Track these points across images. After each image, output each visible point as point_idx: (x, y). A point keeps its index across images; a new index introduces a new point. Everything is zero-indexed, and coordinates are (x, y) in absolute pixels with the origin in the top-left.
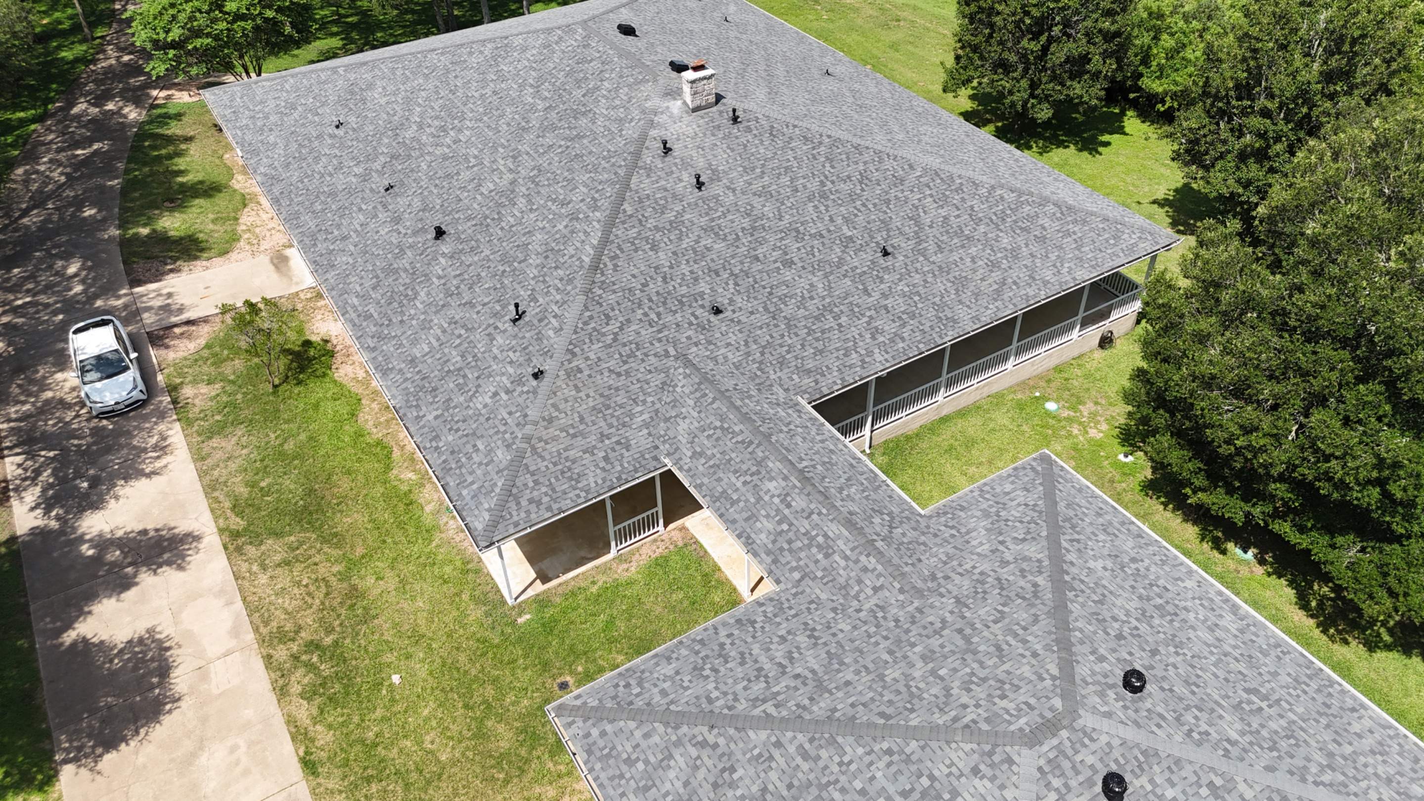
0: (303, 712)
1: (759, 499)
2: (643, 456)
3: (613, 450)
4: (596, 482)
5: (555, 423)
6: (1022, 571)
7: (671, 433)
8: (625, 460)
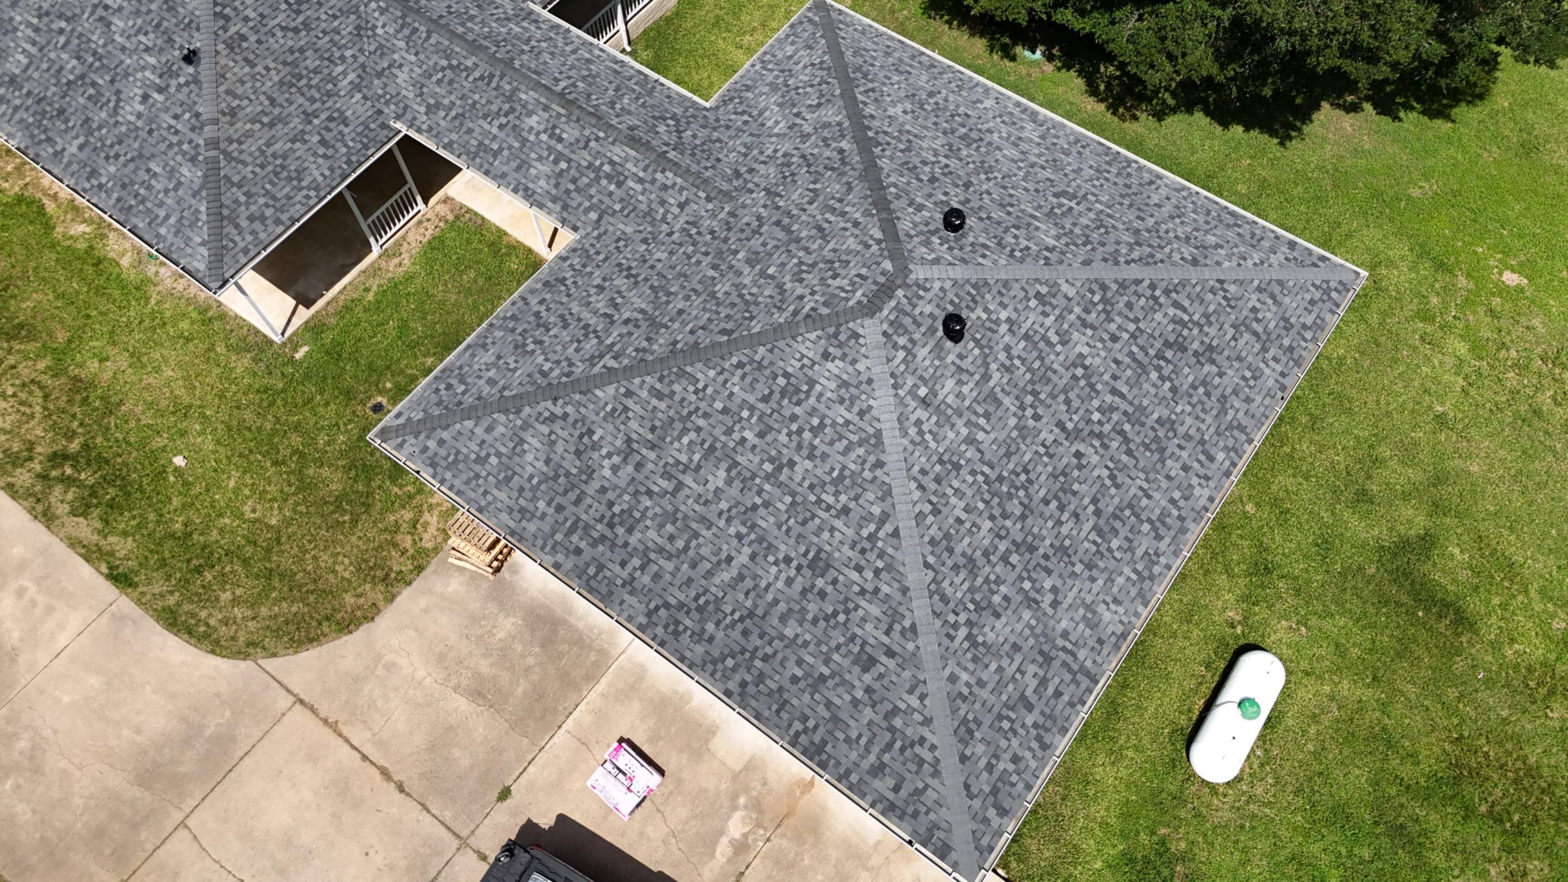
0: (85, 529)
1: (524, 141)
2: (367, 127)
3: (329, 130)
4: (322, 174)
5: (241, 114)
6: (825, 140)
7: (391, 90)
8: (347, 138)
